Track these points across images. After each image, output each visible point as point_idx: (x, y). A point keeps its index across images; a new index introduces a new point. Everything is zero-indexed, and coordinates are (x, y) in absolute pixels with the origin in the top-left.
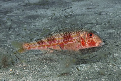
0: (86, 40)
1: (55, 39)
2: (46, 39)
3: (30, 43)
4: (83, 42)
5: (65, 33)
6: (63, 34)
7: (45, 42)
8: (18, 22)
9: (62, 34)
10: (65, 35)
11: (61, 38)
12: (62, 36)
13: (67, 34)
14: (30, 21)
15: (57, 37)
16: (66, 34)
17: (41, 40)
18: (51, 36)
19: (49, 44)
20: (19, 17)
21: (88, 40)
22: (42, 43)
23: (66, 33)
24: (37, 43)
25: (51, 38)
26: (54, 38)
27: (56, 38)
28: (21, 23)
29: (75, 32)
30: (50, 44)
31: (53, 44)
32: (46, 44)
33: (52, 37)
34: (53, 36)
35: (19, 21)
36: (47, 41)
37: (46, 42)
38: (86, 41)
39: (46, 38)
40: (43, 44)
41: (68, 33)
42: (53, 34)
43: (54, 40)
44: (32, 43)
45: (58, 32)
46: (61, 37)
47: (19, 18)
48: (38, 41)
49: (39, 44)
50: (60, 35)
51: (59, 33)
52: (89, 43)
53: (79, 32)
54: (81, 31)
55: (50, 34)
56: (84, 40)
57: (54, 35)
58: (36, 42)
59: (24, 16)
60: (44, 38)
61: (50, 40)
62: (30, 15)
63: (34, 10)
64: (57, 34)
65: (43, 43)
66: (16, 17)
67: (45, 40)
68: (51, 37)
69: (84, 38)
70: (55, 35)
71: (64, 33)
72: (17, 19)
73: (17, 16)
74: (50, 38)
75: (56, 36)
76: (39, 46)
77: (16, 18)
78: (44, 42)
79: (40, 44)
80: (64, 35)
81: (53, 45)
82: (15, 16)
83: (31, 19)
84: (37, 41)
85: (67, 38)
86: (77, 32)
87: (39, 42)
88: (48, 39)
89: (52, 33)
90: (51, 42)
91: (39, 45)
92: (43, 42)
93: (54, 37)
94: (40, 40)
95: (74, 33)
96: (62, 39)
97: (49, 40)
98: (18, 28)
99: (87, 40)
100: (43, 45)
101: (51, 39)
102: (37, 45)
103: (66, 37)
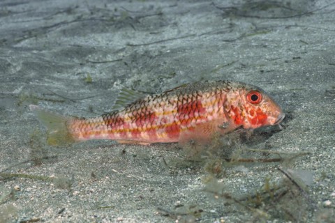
0: (244, 111)
1: (154, 113)
2: (130, 115)
3: (87, 122)
5: (184, 99)
6: (176, 99)
7: (126, 121)
8: (38, 65)
9: (174, 101)
10: (185, 102)
11: (173, 112)
12: (175, 104)
13: (190, 100)
14: (69, 61)
15: (161, 109)
16: (187, 100)
18: (142, 106)
19: (136, 127)
20: (43, 52)
21: (249, 110)
22: (117, 124)
23: (186, 97)
24: (104, 124)
25: (144, 110)
26: (152, 112)
27: (156, 110)
28: (47, 67)
29: (213, 93)
30: (140, 128)
33: (146, 109)
34: (149, 107)
35: (41, 62)
36: (131, 118)
37: (130, 120)
38: (246, 115)
39: (129, 110)
42: (149, 101)
43: (151, 116)
44: (91, 121)
45: (162, 96)
46: (171, 110)
47: (43, 55)
48: (109, 118)
49: (109, 126)
50: (169, 102)
51: (164, 99)
52: (252, 117)
53: (223, 92)
54: (228, 89)
56: (239, 113)
57: (151, 103)
58: (102, 120)
59: (55, 51)
60: (124, 112)
62: (69, 47)
63: (79, 35)
64: (159, 100)
66: (35, 52)
67: (126, 116)
68: (142, 109)
69: (239, 108)
70: (155, 102)
71: (181, 98)
72: (37, 58)
73: (37, 50)
74: (140, 111)
75: (158, 105)
76: (109, 131)
77: (35, 54)
78: (123, 121)
79: (113, 125)
80: (180, 103)
81: (148, 130)
82: (32, 49)
83: (72, 58)
84: (106, 119)
86: (218, 92)
87: (109, 122)
88: (135, 113)
89: (146, 99)
90: (143, 122)
91: (110, 129)
92: (120, 121)
93: (151, 109)
94: (113, 117)
95: (208, 95)
96: (175, 114)
97: (136, 117)
98: (40, 80)
99: (247, 112)
100: (122, 128)
101: (143, 114)
102: (103, 128)
103: (187, 107)
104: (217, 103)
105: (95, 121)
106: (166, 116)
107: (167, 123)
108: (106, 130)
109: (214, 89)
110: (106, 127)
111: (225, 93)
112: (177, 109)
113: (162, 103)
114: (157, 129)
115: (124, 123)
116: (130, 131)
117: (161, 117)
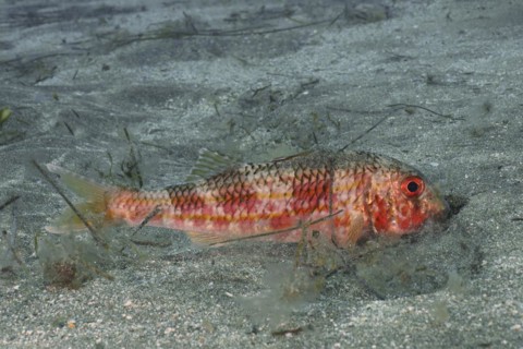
0: (394, 209)
1: (255, 194)
2: (216, 193)
3: (142, 196)
4: (380, 213)
5: (304, 175)
6: (292, 175)
7: (207, 202)
8: (87, 117)
9: (289, 178)
10: (306, 181)
11: (285, 194)
12: (290, 183)
13: (313, 179)
14: (138, 110)
15: (267, 189)
16: (310, 179)
17: (193, 192)
18: (236, 180)
19: (223, 214)
20: (93, 93)
21: (402, 206)
22: (192, 206)
23: (308, 172)
24: (169, 203)
25: (239, 188)
26: (251, 192)
27: (259, 190)
28: (100, 120)
29: (351, 172)
30: (229, 217)
31: (245, 214)
32: (211, 210)
33: (243, 186)
34: (246, 184)
35: (91, 111)
36: (217, 199)
37: (214, 202)
39: (213, 186)
40: (196, 208)
41: (315, 172)
42: (247, 174)
43: (248, 199)
44: (148, 196)
45: (270, 168)
46: (283, 191)
47: (92, 99)
48: (180, 194)
49: (179, 208)
50: (281, 179)
51: (273, 172)
52: (404, 218)
53: (367, 171)
54: (375, 168)
55: (234, 173)
56: (386, 208)
57: (250, 178)
58: (167, 196)
59: (113, 92)
60: (206, 187)
61: (233, 196)
62: (137, 84)
63: (152, 64)
64: (265, 174)
65: (199, 204)
66: (78, 94)
67: (209, 194)
68: (236, 185)
69: (387, 201)
70: (257, 176)
71: (300, 173)
72: (83, 104)
73: (81, 90)
74: (231, 189)
75: (262, 181)
76: (176, 216)
77: (79, 97)
78: (203, 203)
79: (185, 207)
80: (298, 182)
81: (242, 220)
82: (74, 90)
83: (141, 104)
84: (173, 195)
85: (314, 193)
86: (360, 170)
87: (179, 201)
88: (223, 191)
89: (242, 170)
90: (236, 206)
91: (179, 212)
92: (197, 202)
93: (251, 186)
94: (186, 193)
95: (343, 173)
96: (288, 198)
97: (225, 197)
98: (92, 142)
99: (397, 208)
100: (199, 213)
101: (237, 195)
103: (308, 190)
104: (355, 188)
105: (154, 196)
106: (273, 200)
107: (275, 213)
108: (172, 213)
109: (353, 164)
110: (172, 208)
111: (370, 174)
112: (292, 190)
113: (269, 179)
114: (256, 220)
115: (203, 205)
116: (212, 219)
117: (265, 201)
